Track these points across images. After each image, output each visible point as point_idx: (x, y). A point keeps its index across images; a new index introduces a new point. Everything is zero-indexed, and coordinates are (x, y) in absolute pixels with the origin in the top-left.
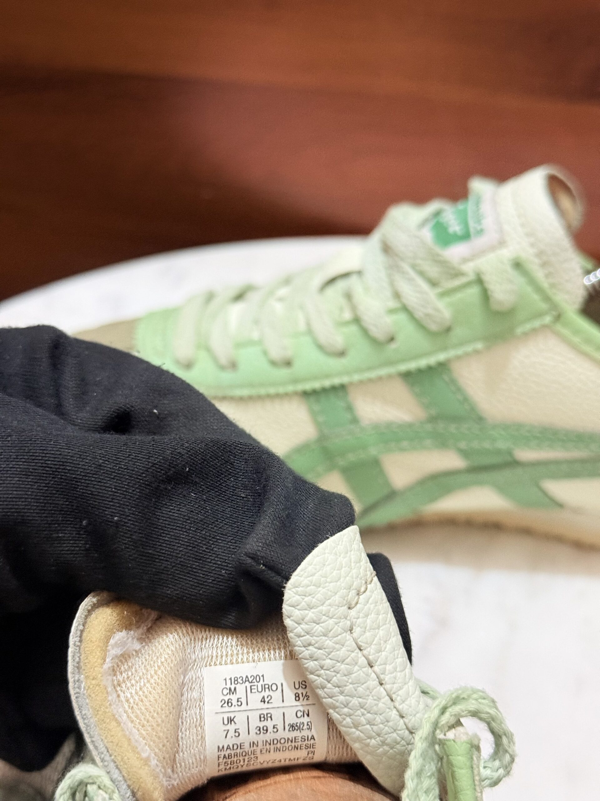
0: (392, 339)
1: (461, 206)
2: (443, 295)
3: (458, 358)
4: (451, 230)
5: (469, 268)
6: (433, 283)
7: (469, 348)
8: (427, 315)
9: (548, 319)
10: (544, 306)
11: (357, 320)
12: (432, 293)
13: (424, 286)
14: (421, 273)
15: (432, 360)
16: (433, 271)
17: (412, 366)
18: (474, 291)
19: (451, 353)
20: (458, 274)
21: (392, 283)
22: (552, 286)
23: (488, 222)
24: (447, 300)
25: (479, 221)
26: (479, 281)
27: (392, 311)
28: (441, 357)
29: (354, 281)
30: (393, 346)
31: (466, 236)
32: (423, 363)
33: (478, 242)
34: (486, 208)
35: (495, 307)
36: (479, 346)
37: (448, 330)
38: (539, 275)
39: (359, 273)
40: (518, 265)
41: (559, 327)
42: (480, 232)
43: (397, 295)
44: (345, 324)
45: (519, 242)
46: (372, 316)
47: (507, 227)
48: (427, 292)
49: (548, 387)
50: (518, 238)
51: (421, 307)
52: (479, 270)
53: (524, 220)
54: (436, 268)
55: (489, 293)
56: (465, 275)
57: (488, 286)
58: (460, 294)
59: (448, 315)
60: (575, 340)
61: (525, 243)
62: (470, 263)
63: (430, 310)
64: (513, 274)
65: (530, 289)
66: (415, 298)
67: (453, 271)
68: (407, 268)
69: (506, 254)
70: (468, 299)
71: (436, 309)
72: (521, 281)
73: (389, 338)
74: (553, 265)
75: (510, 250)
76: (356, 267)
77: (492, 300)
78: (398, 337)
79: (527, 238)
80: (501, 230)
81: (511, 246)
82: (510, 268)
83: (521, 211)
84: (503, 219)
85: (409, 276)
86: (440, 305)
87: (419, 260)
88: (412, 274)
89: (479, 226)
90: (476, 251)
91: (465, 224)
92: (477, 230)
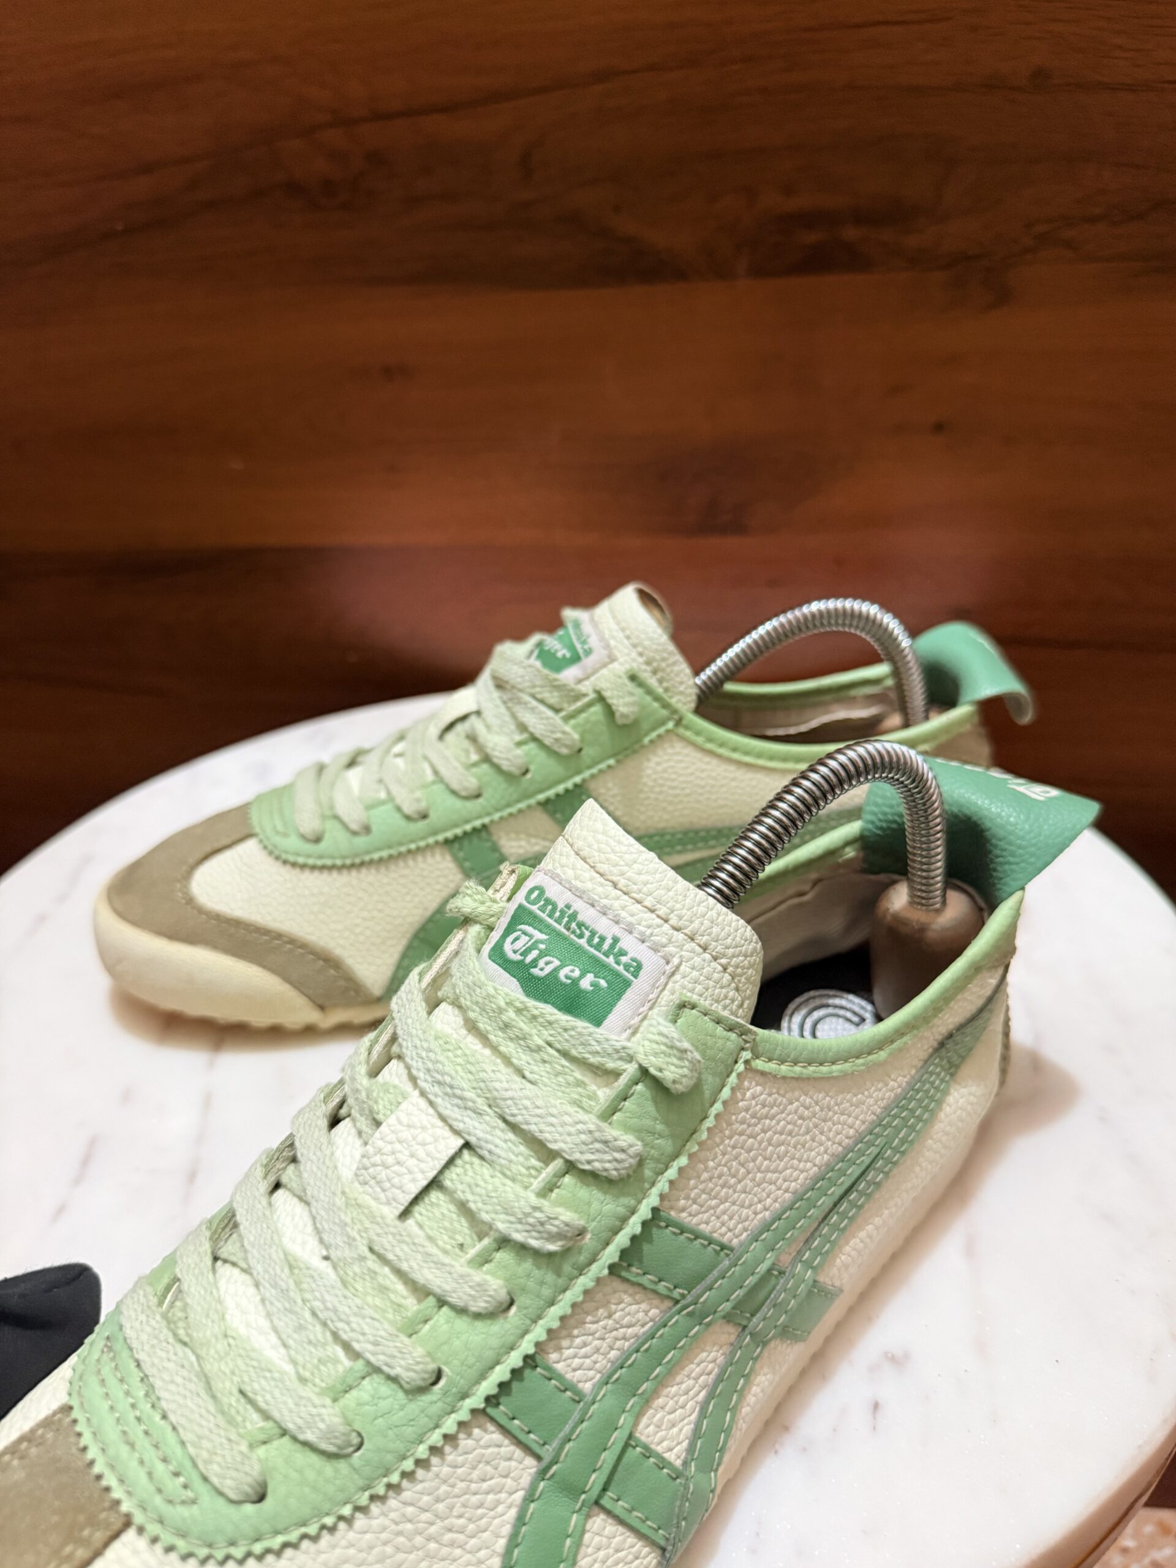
0: (527, 771)
1: (561, 632)
2: (567, 719)
3: (593, 776)
4: (560, 654)
5: (586, 687)
6: (557, 711)
7: (603, 766)
8: (557, 740)
9: (670, 725)
10: (665, 713)
11: (487, 759)
12: (557, 719)
13: (550, 713)
14: (542, 701)
15: (569, 784)
16: (553, 698)
17: (551, 793)
18: (597, 709)
19: (587, 774)
20: (579, 696)
21: (514, 716)
22: (666, 690)
23: (594, 641)
24: (573, 722)
25: (584, 642)
26: (601, 698)
27: (519, 744)
28: (577, 779)
29: (473, 719)
30: (529, 776)
31: (576, 659)
32: (560, 789)
33: (589, 662)
35: (620, 721)
36: (612, 762)
37: (580, 750)
38: (652, 682)
39: (478, 713)
40: (633, 678)
41: (681, 731)
42: (588, 652)
43: (522, 727)
44: (475, 765)
45: (628, 655)
46: (501, 752)
47: (612, 643)
48: (552, 718)
49: (683, 789)
50: (626, 651)
51: (549, 734)
52: (598, 688)
53: (628, 632)
54: (556, 694)
55: (614, 708)
56: (585, 695)
57: (610, 701)
58: (583, 715)
59: (576, 736)
60: (699, 740)
61: (634, 655)
62: (587, 683)
63: (558, 735)
64: (630, 686)
65: (648, 699)
66: (542, 727)
67: (572, 694)
68: (527, 698)
69: (619, 668)
70: (593, 718)
71: (564, 733)
72: (639, 691)
73: (523, 770)
74: (663, 670)
75: (621, 664)
76: (473, 707)
77: (617, 715)
78: (532, 768)
79: (634, 650)
80: (607, 646)
81: (621, 660)
82: (627, 681)
83: (623, 624)
84: (607, 636)
85: (529, 705)
86: (567, 729)
87: (538, 689)
88: (534, 703)
89: (586, 647)
90: (589, 671)
91: (572, 648)
92: (585, 651)
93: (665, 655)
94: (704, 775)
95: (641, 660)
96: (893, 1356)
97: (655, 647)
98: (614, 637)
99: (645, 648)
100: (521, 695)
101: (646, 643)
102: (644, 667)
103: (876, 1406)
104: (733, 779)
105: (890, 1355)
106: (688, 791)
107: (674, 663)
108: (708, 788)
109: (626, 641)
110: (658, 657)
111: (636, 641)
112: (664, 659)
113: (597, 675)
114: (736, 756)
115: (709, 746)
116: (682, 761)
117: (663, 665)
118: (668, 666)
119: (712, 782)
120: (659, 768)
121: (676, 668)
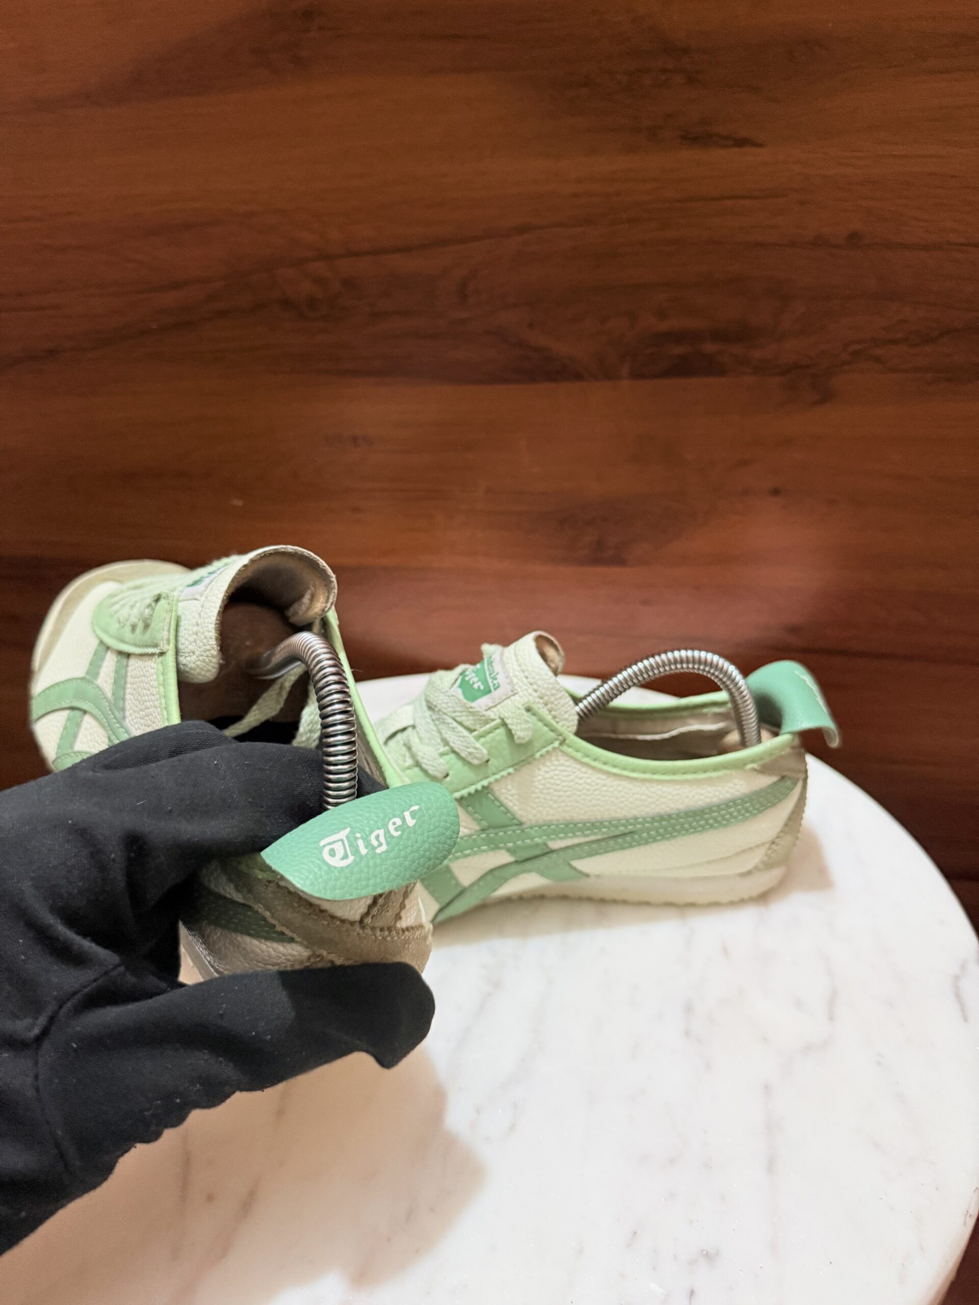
0: (447, 775)
1: (478, 666)
2: (478, 738)
3: (497, 781)
4: (476, 686)
5: (494, 714)
6: (471, 731)
7: (504, 773)
8: (470, 754)
9: (556, 744)
10: (552, 735)
11: (418, 764)
12: (470, 737)
13: (466, 733)
14: (460, 724)
15: (479, 786)
16: (469, 722)
17: (464, 792)
18: (502, 730)
19: (492, 779)
20: (488, 721)
21: (440, 732)
22: (554, 717)
23: (501, 679)
24: (482, 740)
25: (494, 678)
26: (504, 724)
27: (442, 755)
28: (485, 783)
29: (410, 730)
30: (448, 779)
31: (487, 691)
32: (472, 789)
33: (496, 694)
34: (497, 667)
35: (517, 741)
36: (511, 770)
37: (488, 761)
38: (544, 712)
39: (414, 727)
40: (528, 710)
41: (565, 748)
42: (497, 687)
43: (446, 742)
44: (408, 768)
45: (526, 690)
46: (428, 760)
47: (515, 680)
48: (468, 737)
49: (565, 791)
50: (525, 687)
51: (465, 748)
52: (502, 716)
53: (526, 673)
54: (471, 718)
55: (513, 732)
56: (493, 720)
57: (510, 727)
58: (491, 735)
59: (485, 751)
60: (578, 755)
61: (530, 691)
62: (495, 709)
63: (472, 750)
64: (527, 715)
65: (540, 724)
66: (459, 742)
67: (483, 718)
68: (450, 721)
69: (519, 701)
70: (498, 738)
71: (476, 748)
72: (534, 719)
73: (444, 774)
74: (552, 703)
75: (521, 697)
76: (411, 723)
77: (516, 737)
78: (451, 773)
79: (531, 687)
80: (511, 683)
81: (521, 694)
82: (524, 712)
83: (524, 667)
84: (511, 675)
85: (451, 725)
86: (478, 745)
87: (458, 714)
88: (455, 724)
89: (495, 682)
90: (497, 701)
91: (485, 682)
92: (494, 685)
93: (554, 691)
94: (581, 782)
95: (536, 695)
96: (707, 1253)
97: (546, 686)
98: (516, 676)
99: (539, 686)
100: (444, 717)
101: (540, 683)
102: (538, 700)
103: (692, 1293)
104: (604, 785)
105: (705, 1252)
106: (569, 793)
107: (561, 698)
108: (584, 791)
109: (524, 679)
110: (548, 693)
111: (532, 681)
112: (553, 695)
113: (502, 704)
114: (606, 768)
115: (586, 760)
116: (565, 771)
117: (552, 699)
118: (556, 699)
119: (587, 787)
120: (547, 776)
121: (562, 701)
